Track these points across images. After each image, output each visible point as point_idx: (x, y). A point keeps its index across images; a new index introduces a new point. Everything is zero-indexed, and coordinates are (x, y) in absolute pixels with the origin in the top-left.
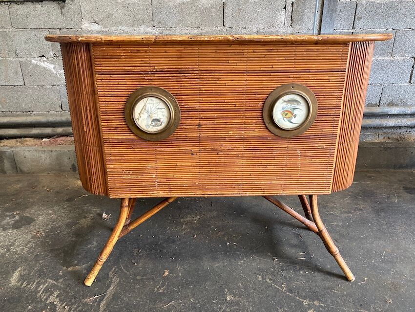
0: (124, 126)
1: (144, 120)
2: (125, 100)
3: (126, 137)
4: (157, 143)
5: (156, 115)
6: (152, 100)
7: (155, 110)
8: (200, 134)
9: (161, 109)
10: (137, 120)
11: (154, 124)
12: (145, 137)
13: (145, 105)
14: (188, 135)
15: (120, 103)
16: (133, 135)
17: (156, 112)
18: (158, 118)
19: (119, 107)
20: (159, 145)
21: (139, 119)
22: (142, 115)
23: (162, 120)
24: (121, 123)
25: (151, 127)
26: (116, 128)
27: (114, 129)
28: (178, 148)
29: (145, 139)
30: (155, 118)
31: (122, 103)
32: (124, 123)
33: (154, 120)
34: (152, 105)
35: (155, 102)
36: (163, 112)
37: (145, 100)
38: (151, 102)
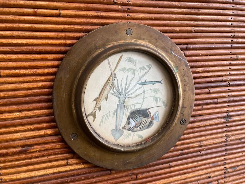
0: (50, 139)
1: (107, 115)
2: (56, 63)
3: (56, 170)
4: (136, 172)
5: (139, 100)
6: (130, 60)
7: (139, 86)
8: (227, 136)
9: (152, 83)
10: (91, 119)
11: (133, 124)
12: (108, 161)
13: (113, 76)
14: (204, 143)
15: (40, 71)
16: (74, 161)
17: (140, 91)
18: (144, 107)
19: (35, 85)
20: (140, 176)
21: (94, 115)
22: (103, 103)
23: (152, 112)
24: (42, 132)
25: (126, 132)
26: (25, 150)
27: (20, 153)
28: (183, 177)
29: (110, 167)
30: (138, 107)
31: (46, 71)
32: (49, 132)
33: (134, 114)
34: (130, 75)
35: (138, 66)
36: (156, 91)
37: (114, 59)
38: (130, 65)
